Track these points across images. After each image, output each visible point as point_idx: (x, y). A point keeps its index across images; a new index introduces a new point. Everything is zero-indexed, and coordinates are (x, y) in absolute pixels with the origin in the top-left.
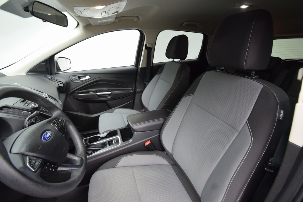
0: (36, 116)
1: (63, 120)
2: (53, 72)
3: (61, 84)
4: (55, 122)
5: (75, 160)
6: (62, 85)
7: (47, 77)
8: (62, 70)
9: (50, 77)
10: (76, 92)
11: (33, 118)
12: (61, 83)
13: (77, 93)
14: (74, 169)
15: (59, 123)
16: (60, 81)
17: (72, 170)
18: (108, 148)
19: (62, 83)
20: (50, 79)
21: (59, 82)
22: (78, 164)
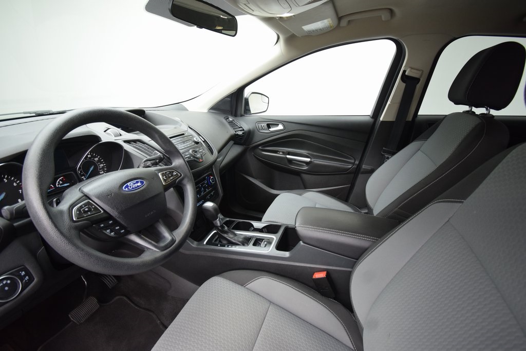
0: (157, 159)
1: (181, 175)
2: (239, 113)
3: (241, 130)
4: (166, 173)
5: (164, 237)
6: (240, 133)
7: (228, 118)
8: (252, 113)
9: (231, 119)
10: (260, 148)
11: (152, 162)
12: (241, 129)
13: (260, 149)
14: (150, 249)
15: (172, 176)
16: (241, 127)
17: (148, 248)
18: (250, 249)
19: (243, 130)
20: (231, 123)
21: (240, 128)
22: (162, 244)
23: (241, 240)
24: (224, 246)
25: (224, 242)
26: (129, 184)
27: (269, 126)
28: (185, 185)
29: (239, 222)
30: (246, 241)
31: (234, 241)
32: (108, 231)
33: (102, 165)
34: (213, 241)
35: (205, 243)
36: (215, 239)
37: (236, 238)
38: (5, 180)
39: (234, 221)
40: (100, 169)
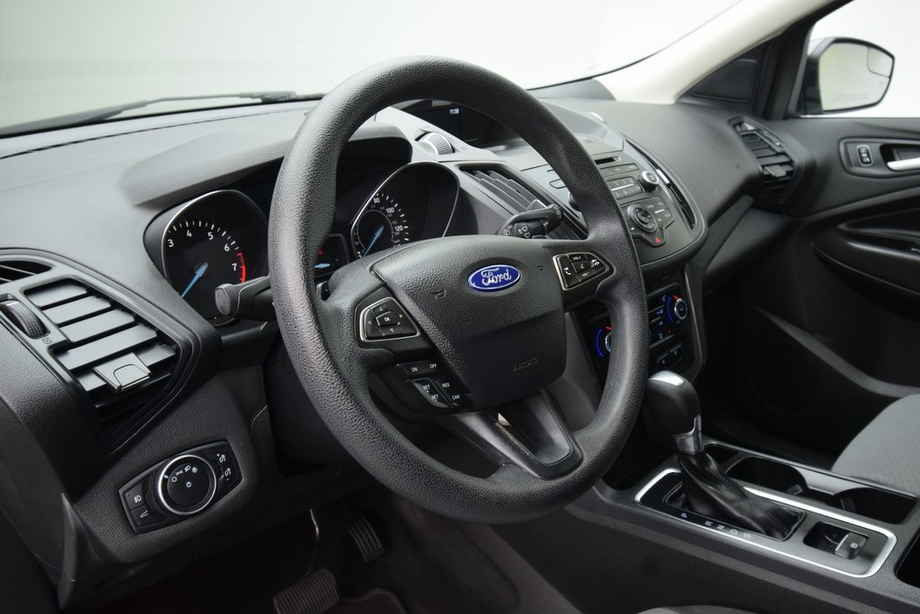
0: (545, 219)
1: (611, 270)
2: (778, 107)
3: (781, 164)
4: (571, 257)
5: (551, 441)
6: (779, 172)
7: (740, 124)
8: (825, 106)
9: (750, 128)
10: (843, 226)
11: (530, 225)
12: (783, 159)
13: (842, 232)
14: (515, 464)
15: (588, 268)
16: (784, 154)
17: (509, 462)
19: (790, 163)
20: (749, 138)
21: (778, 154)
22: (547, 460)
23: (760, 514)
24: (701, 521)
25: (702, 510)
26: (482, 270)
27: (888, 153)
28: (617, 302)
29: (754, 459)
30: (779, 524)
31: (737, 514)
32: (425, 387)
33: (400, 228)
34: (666, 498)
35: (639, 497)
36: (670, 494)
37: (744, 504)
38: (209, 234)
39: (736, 452)
40: (396, 238)
